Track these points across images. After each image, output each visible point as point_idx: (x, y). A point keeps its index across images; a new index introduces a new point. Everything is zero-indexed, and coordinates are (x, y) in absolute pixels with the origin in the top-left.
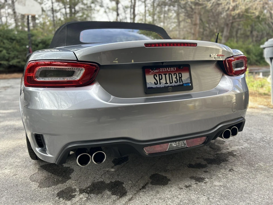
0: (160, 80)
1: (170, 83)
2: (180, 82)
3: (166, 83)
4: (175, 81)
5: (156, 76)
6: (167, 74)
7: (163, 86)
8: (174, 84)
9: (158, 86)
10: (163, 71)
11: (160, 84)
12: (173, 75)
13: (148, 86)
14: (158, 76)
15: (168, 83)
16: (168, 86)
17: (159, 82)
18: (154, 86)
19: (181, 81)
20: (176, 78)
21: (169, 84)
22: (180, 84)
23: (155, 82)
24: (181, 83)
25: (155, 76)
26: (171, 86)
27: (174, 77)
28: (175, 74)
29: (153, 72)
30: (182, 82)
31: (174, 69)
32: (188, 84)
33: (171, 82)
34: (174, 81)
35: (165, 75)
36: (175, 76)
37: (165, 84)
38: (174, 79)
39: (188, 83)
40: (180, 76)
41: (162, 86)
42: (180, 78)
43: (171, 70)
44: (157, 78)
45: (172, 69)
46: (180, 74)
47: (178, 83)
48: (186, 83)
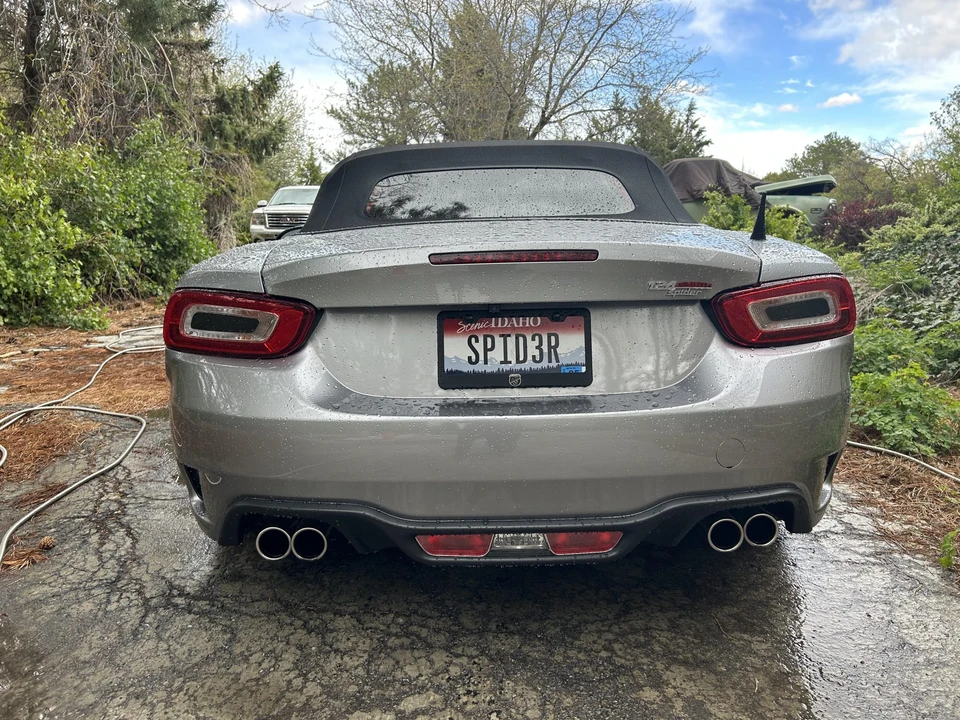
0: (486, 350)
1: (518, 361)
2: (550, 361)
3: (506, 361)
4: (534, 357)
5: (477, 341)
6: (509, 336)
7: (495, 370)
8: (529, 365)
9: (480, 367)
10: (500, 326)
11: (486, 362)
12: (529, 338)
13: (448, 367)
14: (481, 339)
16: (511, 371)
17: (482, 357)
18: (467, 368)
19: (553, 357)
20: (537, 348)
21: (514, 365)
22: (551, 365)
23: (470, 358)
24: (554, 364)
25: (473, 340)
26: (520, 371)
27: (532, 345)
28: (537, 338)
30: (558, 361)
31: (535, 322)
32: (577, 368)
33: (521, 358)
34: (530, 358)
35: (505, 337)
36: (537, 343)
37: (502, 363)
38: (532, 351)
39: (577, 364)
40: (553, 344)
41: (490, 368)
42: (553, 348)
43: (524, 323)
44: (479, 346)
45: (529, 321)
46: (553, 338)
47: (545, 364)
48: (571, 365)
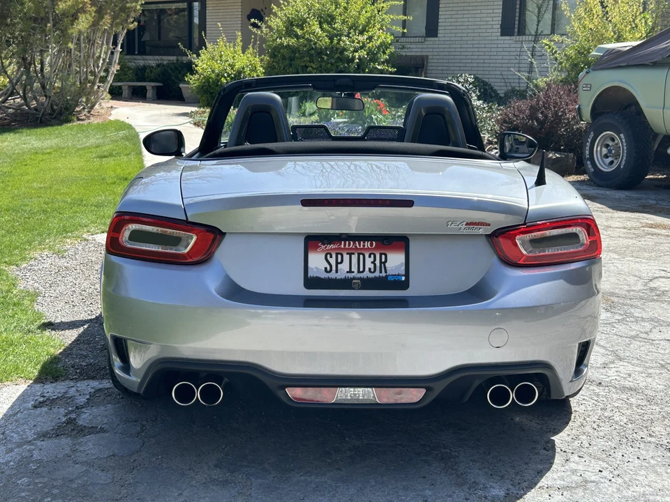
0: (337, 263)
1: (359, 272)
2: (381, 272)
4: (370, 269)
5: (331, 257)
6: (353, 254)
7: (343, 277)
8: (366, 274)
9: (333, 275)
10: (347, 247)
11: (337, 271)
12: (367, 256)
13: (310, 274)
14: (334, 256)
15: (353, 272)
16: (354, 278)
17: (334, 268)
18: (324, 275)
19: (383, 269)
20: (372, 262)
21: (356, 274)
22: (381, 275)
23: (326, 268)
24: (383, 274)
25: (329, 256)
28: (372, 256)
29: (326, 247)
30: (386, 272)
31: (372, 245)
32: (399, 277)
33: (361, 269)
35: (350, 254)
36: (372, 259)
37: (348, 272)
38: (369, 265)
39: (399, 275)
40: (383, 260)
42: (383, 263)
43: (364, 246)
44: (333, 261)
45: (367, 244)
46: (383, 256)
47: (377, 274)
48: (395, 275)
